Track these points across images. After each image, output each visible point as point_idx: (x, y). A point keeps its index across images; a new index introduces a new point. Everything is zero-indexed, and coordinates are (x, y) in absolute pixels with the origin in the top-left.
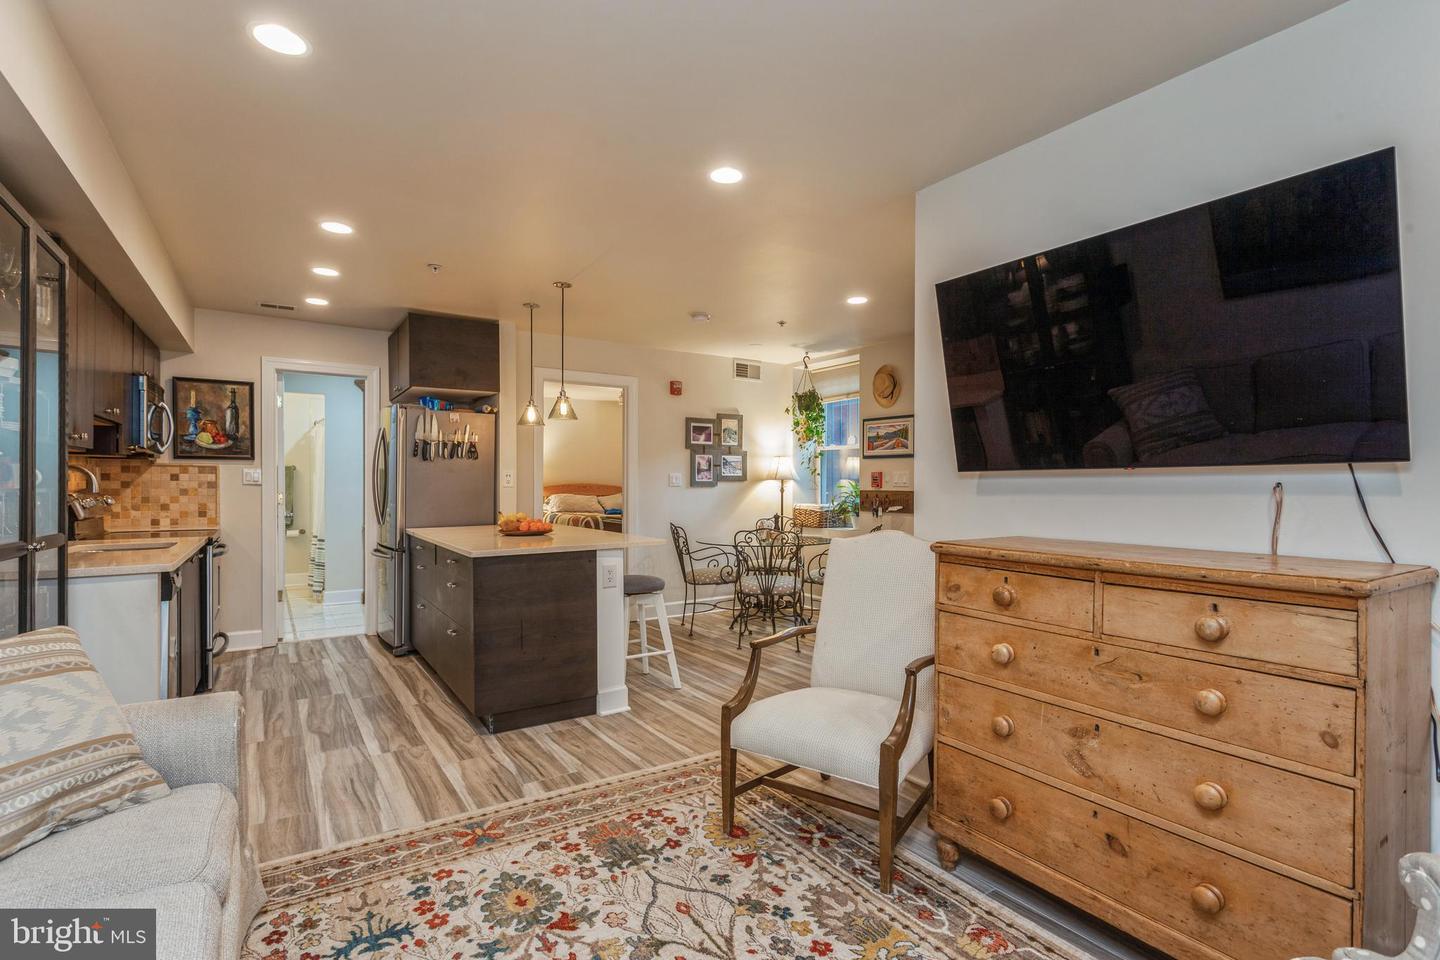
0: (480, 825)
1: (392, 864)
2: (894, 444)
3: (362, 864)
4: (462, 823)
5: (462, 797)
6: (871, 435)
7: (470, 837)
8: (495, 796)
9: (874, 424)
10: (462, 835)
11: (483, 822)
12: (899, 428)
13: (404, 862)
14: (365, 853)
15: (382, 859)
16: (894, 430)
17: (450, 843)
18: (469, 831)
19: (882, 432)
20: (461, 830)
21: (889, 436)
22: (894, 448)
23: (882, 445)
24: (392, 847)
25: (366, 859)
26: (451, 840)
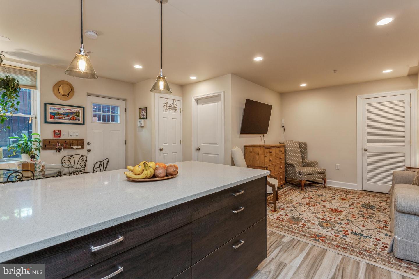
0: (315, 239)
1: (347, 245)
2: (71, 118)
3: (355, 250)
4: (319, 243)
5: (308, 250)
6: (53, 111)
7: (321, 239)
8: (299, 244)
9: (55, 107)
10: (322, 240)
11: (313, 239)
12: (74, 111)
13: (344, 244)
14: (353, 252)
15: (349, 248)
16: (71, 112)
17: (328, 240)
18: (320, 240)
19: (61, 112)
20: (321, 241)
21: (68, 115)
22: (70, 120)
23: (61, 118)
24: (344, 249)
25: (353, 250)
26: (327, 241)
